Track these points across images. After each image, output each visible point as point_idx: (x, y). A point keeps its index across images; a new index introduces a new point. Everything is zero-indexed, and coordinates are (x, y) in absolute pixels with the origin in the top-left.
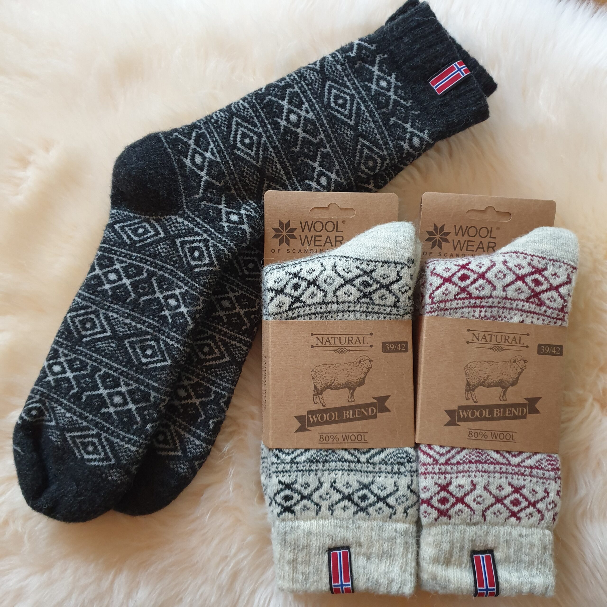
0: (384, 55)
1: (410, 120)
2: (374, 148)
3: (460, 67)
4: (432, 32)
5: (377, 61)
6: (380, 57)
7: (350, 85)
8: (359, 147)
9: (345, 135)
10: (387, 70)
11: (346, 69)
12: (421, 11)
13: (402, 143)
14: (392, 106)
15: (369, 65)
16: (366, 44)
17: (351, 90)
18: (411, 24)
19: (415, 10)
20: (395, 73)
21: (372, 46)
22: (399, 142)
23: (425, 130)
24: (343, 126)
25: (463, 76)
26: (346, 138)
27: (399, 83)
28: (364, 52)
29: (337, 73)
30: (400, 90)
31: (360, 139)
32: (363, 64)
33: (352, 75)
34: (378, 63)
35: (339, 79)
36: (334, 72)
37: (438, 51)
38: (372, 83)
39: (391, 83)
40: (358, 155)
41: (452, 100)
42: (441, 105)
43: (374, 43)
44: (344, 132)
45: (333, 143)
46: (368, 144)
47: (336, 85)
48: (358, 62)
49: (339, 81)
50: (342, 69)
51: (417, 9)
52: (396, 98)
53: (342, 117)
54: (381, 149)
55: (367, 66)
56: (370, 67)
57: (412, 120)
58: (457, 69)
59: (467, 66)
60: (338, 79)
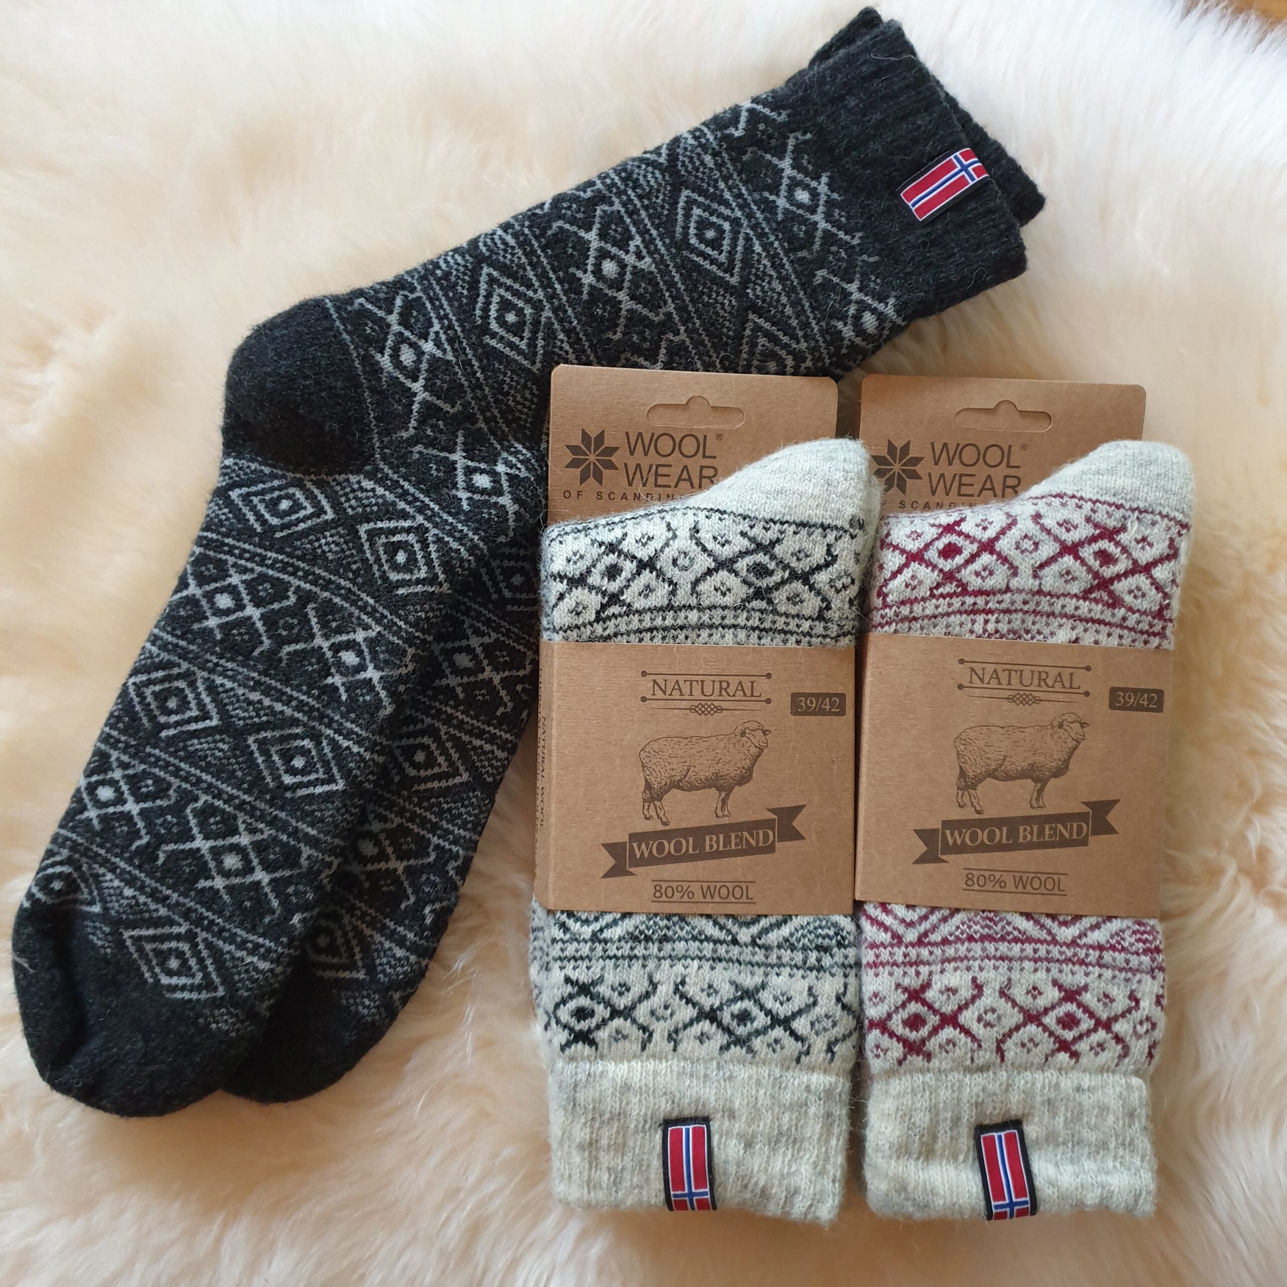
0: (805, 133)
1: (858, 276)
2: (780, 334)
3: (965, 163)
4: (908, 86)
5: (790, 148)
6: (797, 138)
7: (731, 199)
8: (748, 332)
9: (719, 306)
10: (810, 167)
11: (723, 164)
12: (885, 40)
13: (840, 325)
14: (821, 245)
15: (773, 156)
16: (767, 111)
17: (733, 210)
18: (864, 69)
19: (871, 39)
20: (828, 174)
21: (780, 114)
22: (834, 322)
23: (888, 297)
24: (715, 288)
25: (971, 183)
26: (722, 312)
27: (835, 196)
28: (762, 127)
29: (704, 173)
30: (837, 211)
31: (751, 316)
32: (760, 153)
33: (735, 176)
34: (793, 152)
35: (709, 184)
36: (697, 170)
37: (920, 127)
38: (778, 195)
39: (819, 194)
40: (745, 348)
41: (947, 232)
42: (924, 243)
43: (784, 107)
44: (717, 301)
45: (694, 323)
46: (767, 326)
47: (701, 199)
48: (750, 149)
49: (707, 190)
50: (716, 164)
51: (877, 36)
52: (829, 228)
53: (714, 268)
54: (794, 337)
55: (768, 157)
56: (775, 161)
57: (862, 275)
58: (959, 167)
59: (981, 161)
60: (705, 185)
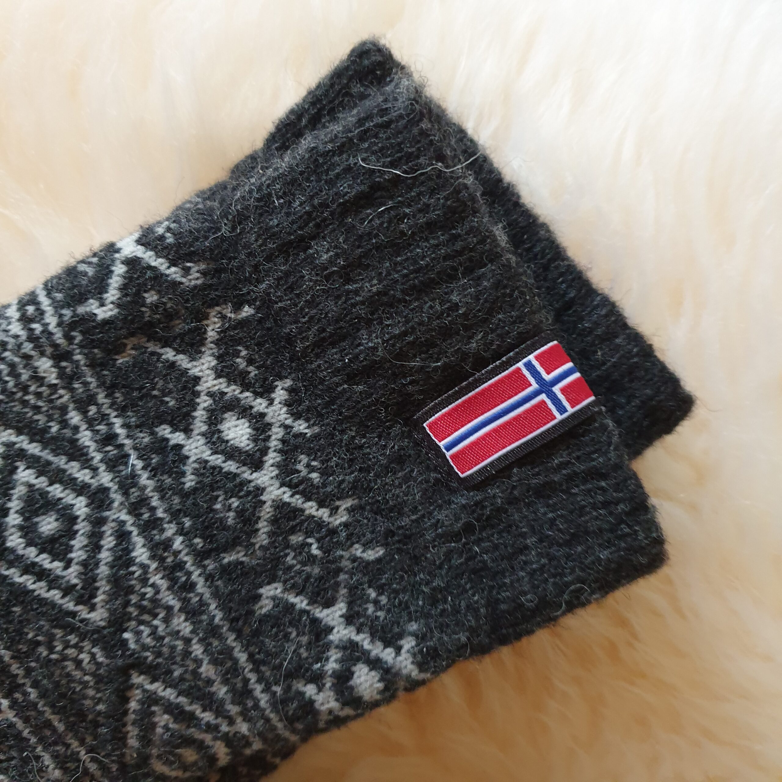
3: (548, 377)
5: (211, 334)
6: (223, 317)
7: (93, 446)
10: (253, 371)
11: (76, 375)
13: (310, 690)
15: (178, 352)
16: (160, 264)
17: (95, 470)
18: (343, 186)
20: (288, 383)
21: (187, 271)
22: (299, 685)
23: (401, 636)
24: (59, 633)
25: (559, 417)
26: (77, 674)
28: (151, 297)
30: (304, 459)
31: (137, 679)
32: (152, 347)
33: (101, 398)
34: (217, 343)
38: (187, 431)
39: (269, 425)
40: (133, 731)
41: (512, 501)
46: (169, 694)
47: (34, 449)
48: (131, 342)
49: (46, 430)
50: (61, 375)
52: (286, 498)
53: (55, 595)
55: (169, 354)
56: (183, 361)
57: (352, 589)
58: (535, 386)
60: (41, 419)
